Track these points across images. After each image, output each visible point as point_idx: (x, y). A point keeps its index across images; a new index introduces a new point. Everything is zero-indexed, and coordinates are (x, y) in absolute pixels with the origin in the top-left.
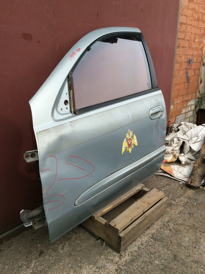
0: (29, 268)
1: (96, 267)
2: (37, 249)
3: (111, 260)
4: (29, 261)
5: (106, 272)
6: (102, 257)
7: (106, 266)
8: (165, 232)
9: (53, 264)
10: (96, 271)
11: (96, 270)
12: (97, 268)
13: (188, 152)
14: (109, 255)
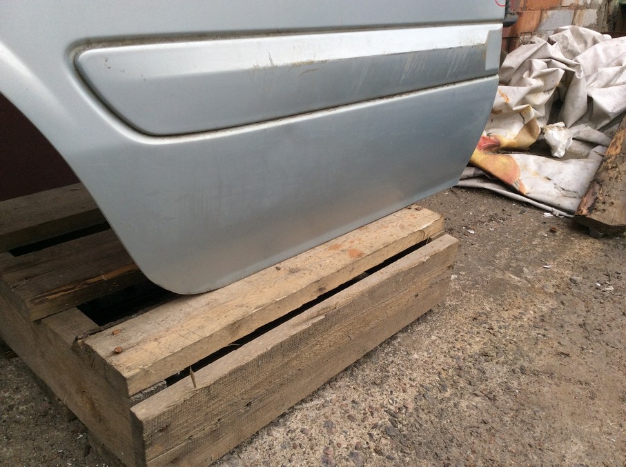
13: (580, 121)
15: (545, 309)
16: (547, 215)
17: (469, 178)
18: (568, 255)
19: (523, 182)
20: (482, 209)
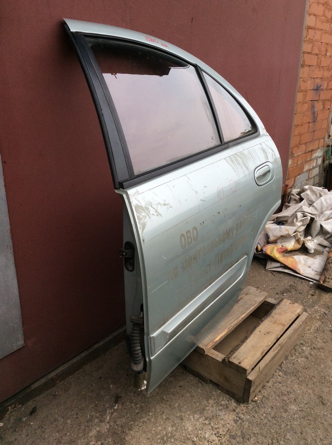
0: (104, 421)
1: (204, 418)
2: (111, 392)
3: (225, 407)
4: (101, 411)
5: (220, 425)
6: (211, 401)
7: (219, 416)
8: (299, 360)
9: (139, 415)
10: (205, 423)
12: (206, 419)
13: (318, 234)
14: (221, 398)
15: (317, 326)
16: (311, 283)
17: (278, 267)
18: (322, 302)
19: (300, 269)
20: (286, 282)
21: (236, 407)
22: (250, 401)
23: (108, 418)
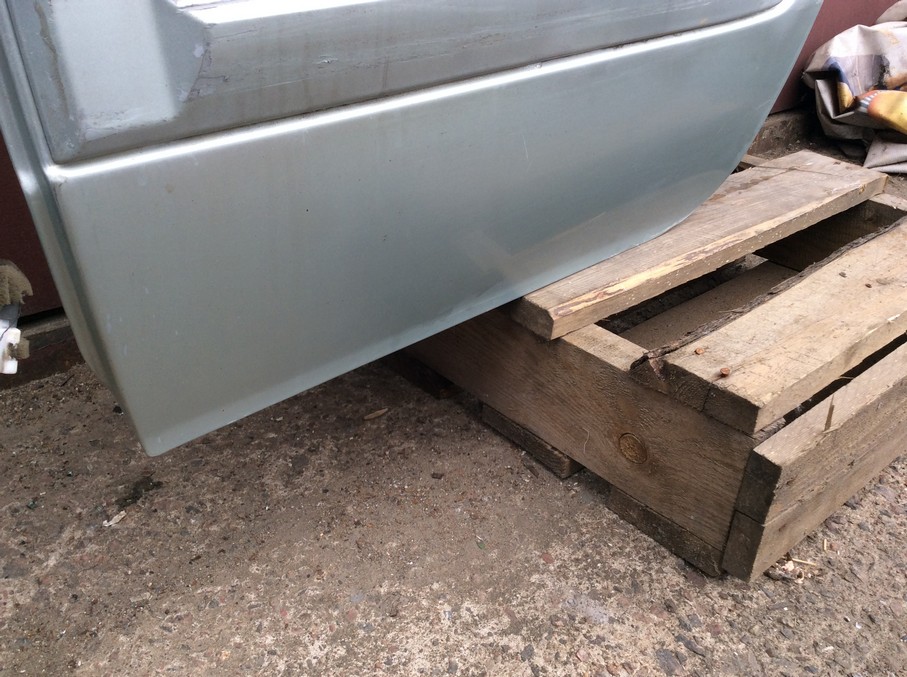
1: (506, 619)
3: (626, 584)
5: (583, 668)
6: (561, 552)
7: (585, 620)
10: (505, 649)
11: (505, 641)
12: (515, 628)
14: (614, 543)
21: (680, 594)
22: (756, 574)
23: (52, 562)
